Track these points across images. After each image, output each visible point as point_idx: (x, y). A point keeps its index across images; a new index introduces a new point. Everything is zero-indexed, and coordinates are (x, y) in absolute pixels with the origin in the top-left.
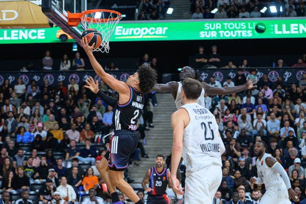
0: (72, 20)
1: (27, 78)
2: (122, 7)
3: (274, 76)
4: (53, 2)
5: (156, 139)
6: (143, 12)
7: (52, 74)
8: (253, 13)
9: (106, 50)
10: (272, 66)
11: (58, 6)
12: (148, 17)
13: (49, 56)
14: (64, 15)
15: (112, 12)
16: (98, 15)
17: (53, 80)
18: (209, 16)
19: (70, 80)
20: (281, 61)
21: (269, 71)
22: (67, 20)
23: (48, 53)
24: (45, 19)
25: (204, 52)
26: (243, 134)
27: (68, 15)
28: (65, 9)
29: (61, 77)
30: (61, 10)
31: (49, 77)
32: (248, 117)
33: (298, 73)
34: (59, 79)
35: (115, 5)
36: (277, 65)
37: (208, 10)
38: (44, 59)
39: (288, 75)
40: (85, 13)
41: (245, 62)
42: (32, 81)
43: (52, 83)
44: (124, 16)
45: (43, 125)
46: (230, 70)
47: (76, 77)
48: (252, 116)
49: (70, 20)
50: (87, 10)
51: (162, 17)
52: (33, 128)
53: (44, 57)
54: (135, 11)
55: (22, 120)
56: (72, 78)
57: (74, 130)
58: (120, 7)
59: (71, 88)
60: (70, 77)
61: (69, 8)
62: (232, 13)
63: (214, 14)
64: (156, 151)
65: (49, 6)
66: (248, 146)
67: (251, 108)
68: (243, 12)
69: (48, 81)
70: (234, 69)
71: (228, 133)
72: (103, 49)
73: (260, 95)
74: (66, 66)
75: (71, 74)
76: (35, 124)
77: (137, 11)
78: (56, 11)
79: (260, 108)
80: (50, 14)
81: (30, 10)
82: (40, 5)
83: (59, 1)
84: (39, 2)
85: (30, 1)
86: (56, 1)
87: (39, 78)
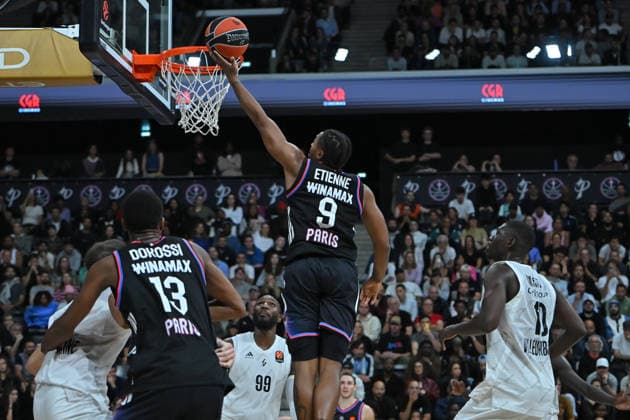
0: (140, 69)
1: (47, 192)
3: (553, 188)
4: (101, 31)
7: (97, 185)
8: (512, 59)
10: (553, 168)
11: (112, 41)
12: (298, 68)
14: (125, 58)
16: (194, 62)
17: (100, 198)
20: (573, 158)
21: (546, 178)
22: (130, 69)
24: (84, 66)
25: (411, 137)
27: (133, 58)
28: (127, 47)
29: (116, 190)
30: (119, 50)
31: (91, 191)
33: (603, 183)
34: (114, 195)
36: (564, 164)
37: (420, 52)
39: (582, 185)
40: (168, 54)
43: (97, 203)
44: (247, 64)
46: (464, 175)
49: (137, 68)
50: (173, 47)
51: (326, 67)
54: (270, 54)
65: (95, 39)
69: (89, 198)
71: (461, 304)
72: (206, 129)
75: (138, 184)
77: (274, 53)
78: (109, 49)
80: (96, 54)
81: (55, 47)
82: (75, 38)
83: (114, 28)
84: (74, 31)
85: (55, 29)
86: (108, 29)
87: (71, 192)
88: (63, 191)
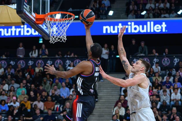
0: (38, 20)
1: (6, 63)
2: (75, 10)
4: (24, 6)
5: (100, 108)
7: (24, 60)
8: (171, 15)
9: (63, 40)
11: (28, 10)
13: (22, 46)
14: (33, 16)
15: (68, 13)
16: (58, 16)
17: (25, 65)
19: (37, 64)
22: (35, 20)
23: (21, 44)
25: (135, 43)
27: (36, 16)
28: (33, 12)
29: (30, 62)
30: (30, 13)
31: (21, 62)
35: (71, 9)
37: (139, 12)
38: (18, 49)
40: (48, 15)
41: (167, 50)
42: (9, 65)
43: (23, 66)
44: (77, 17)
45: (17, 98)
46: (154, 57)
47: (41, 62)
48: (170, 91)
49: (37, 19)
50: (50, 12)
51: (105, 18)
52: (9, 100)
53: (18, 47)
55: (3, 93)
57: (39, 102)
60: (37, 62)
61: (36, 10)
62: (156, 14)
64: (99, 117)
65: (22, 9)
66: (168, 113)
67: (169, 85)
68: (164, 14)
69: (21, 65)
70: (157, 56)
71: (154, 103)
72: (61, 40)
75: (38, 60)
76: (11, 97)
78: (27, 13)
79: (176, 85)
80: (23, 15)
81: (8, 12)
82: (15, 9)
83: (29, 5)
84: (14, 6)
85: (8, 6)
86: (27, 5)
87: (14, 63)
88: (12, 63)
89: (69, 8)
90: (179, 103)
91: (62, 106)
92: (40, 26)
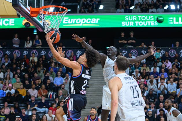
0: (33, 13)
1: (2, 52)
3: (172, 53)
5: (91, 96)
6: (82, 8)
7: (20, 51)
8: (159, 10)
10: (172, 46)
11: (23, 3)
12: (86, 11)
13: (17, 37)
14: (28, 9)
15: (61, 7)
16: (51, 9)
17: (20, 54)
18: (128, 11)
19: (31, 54)
20: (178, 43)
21: (170, 50)
22: (29, 13)
23: (16, 35)
24: (14, 12)
26: (151, 93)
27: (31, 9)
28: (28, 5)
29: (25, 52)
30: (25, 6)
31: (17, 52)
32: (155, 81)
34: (24, 54)
35: (63, 3)
36: (175, 45)
37: (127, 7)
38: (13, 40)
40: (42, 8)
41: (153, 43)
42: (5, 54)
43: (19, 56)
44: (70, 10)
45: (12, 85)
46: (142, 48)
47: (36, 52)
48: (157, 80)
49: (32, 12)
50: (44, 6)
51: (96, 11)
52: (6, 87)
54: (77, 7)
56: (33, 53)
57: (34, 89)
58: (66, 4)
59: (32, 60)
60: (32, 52)
61: (31, 4)
62: (144, 9)
63: (131, 10)
65: (17, 3)
66: (155, 101)
67: (156, 75)
68: (152, 8)
69: (16, 55)
70: (145, 48)
73: (163, 66)
74: (29, 45)
75: (33, 50)
76: (7, 85)
77: (78, 7)
78: (22, 6)
79: (163, 75)
80: (18, 8)
81: (4, 5)
82: (11, 2)
87: (10, 53)
88: (7, 52)
89: (62, 2)
90: (165, 92)
91: (55, 94)
92: (35, 19)
